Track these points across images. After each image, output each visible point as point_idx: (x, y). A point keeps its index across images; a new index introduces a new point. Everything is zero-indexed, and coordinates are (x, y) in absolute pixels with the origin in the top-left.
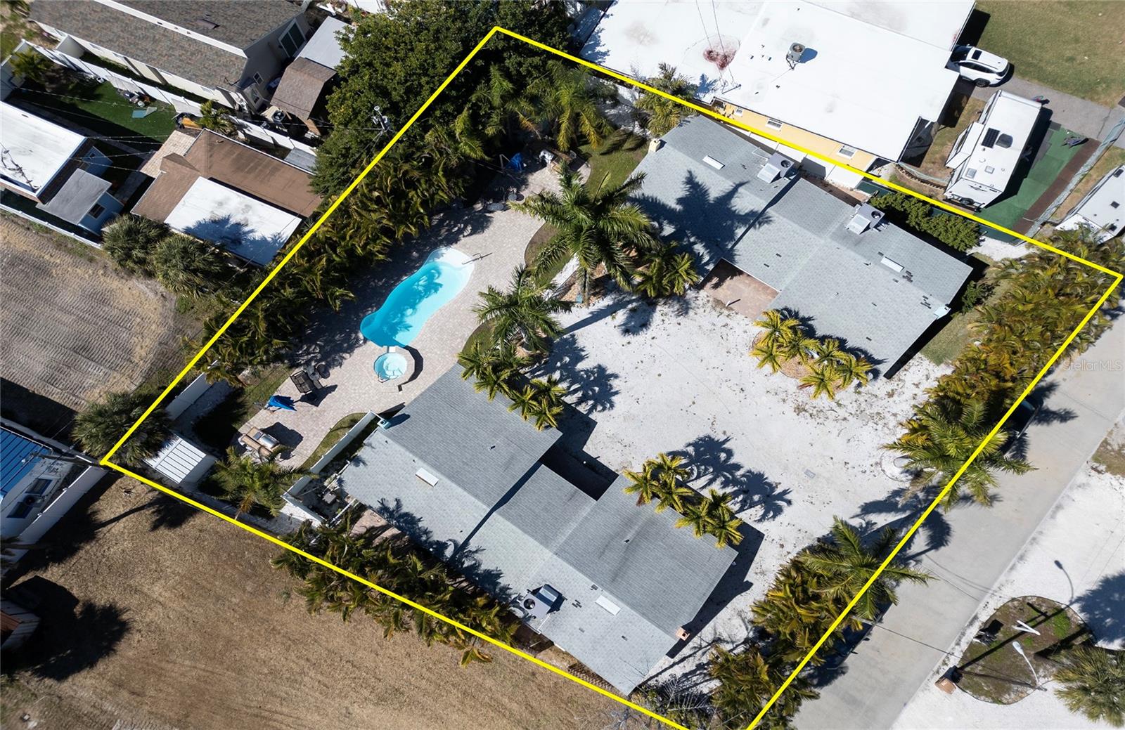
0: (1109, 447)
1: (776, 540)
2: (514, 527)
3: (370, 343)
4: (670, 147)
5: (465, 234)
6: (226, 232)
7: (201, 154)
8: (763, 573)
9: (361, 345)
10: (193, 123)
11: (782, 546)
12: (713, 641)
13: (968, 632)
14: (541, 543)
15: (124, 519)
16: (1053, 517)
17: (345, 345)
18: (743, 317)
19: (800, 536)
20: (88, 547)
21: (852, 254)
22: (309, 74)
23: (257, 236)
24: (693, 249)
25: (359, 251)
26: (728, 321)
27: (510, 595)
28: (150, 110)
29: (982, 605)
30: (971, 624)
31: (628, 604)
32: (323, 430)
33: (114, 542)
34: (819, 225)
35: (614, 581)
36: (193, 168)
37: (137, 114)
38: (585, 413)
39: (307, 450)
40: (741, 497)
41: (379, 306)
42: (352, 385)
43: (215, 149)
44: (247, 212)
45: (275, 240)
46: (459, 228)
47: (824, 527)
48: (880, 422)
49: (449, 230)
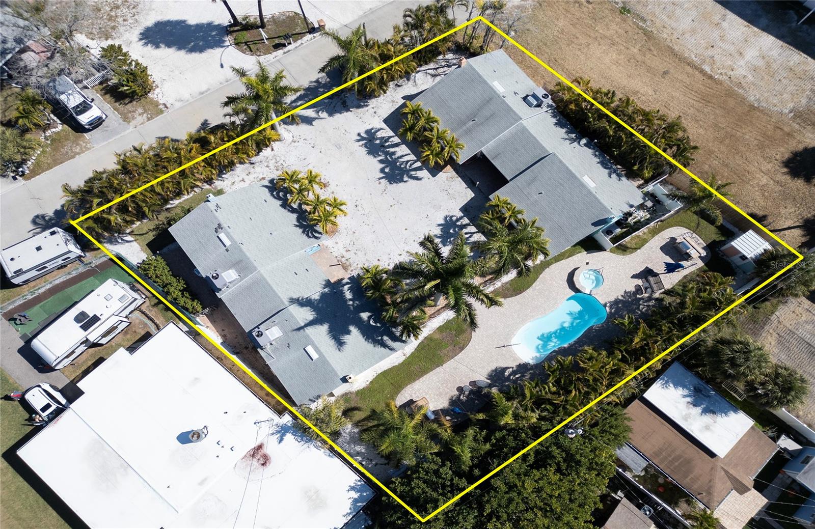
0: (149, 116)
3: (603, 302)
4: (339, 374)
5: (511, 370)
6: (705, 401)
8: (393, 102)
9: (609, 302)
11: (375, 113)
12: (437, 76)
15: (785, 227)
17: (620, 305)
18: (334, 253)
19: (361, 115)
20: (809, 215)
21: (248, 255)
23: (681, 391)
24: (353, 296)
26: (345, 254)
29: (277, 58)
30: (289, 51)
31: (487, 84)
32: (646, 250)
33: (791, 214)
38: (465, 218)
39: (658, 240)
40: (387, 144)
41: (591, 329)
42: (620, 275)
43: (706, 488)
44: (686, 414)
45: (667, 382)
46: (515, 376)
47: (345, 116)
48: (279, 165)
49: (522, 376)
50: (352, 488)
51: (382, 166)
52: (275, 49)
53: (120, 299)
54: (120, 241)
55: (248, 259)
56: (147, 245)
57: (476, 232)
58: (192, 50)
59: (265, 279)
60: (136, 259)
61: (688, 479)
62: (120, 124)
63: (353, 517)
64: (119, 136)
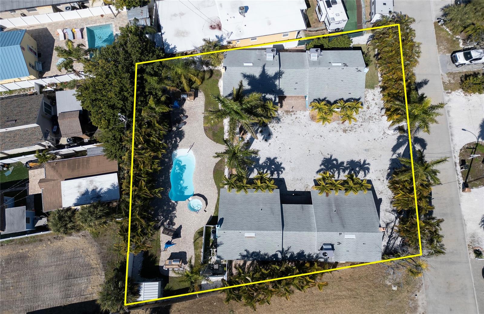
0: (446, 83)
1: (376, 179)
2: (294, 232)
3: (179, 202)
4: (229, 67)
5: (179, 141)
6: (91, 196)
7: (52, 174)
8: (381, 193)
9: (176, 205)
10: (34, 164)
11: (379, 180)
12: (386, 226)
13: (457, 169)
14: (309, 231)
16: (449, 116)
17: (171, 209)
18: (299, 111)
19: (382, 172)
21: (321, 68)
22: (69, 118)
23: (105, 189)
24: (266, 98)
25: (151, 171)
26: (296, 116)
27: (313, 256)
28: (11, 169)
29: (454, 158)
30: (456, 166)
31: (356, 232)
32: (191, 245)
34: (301, 64)
35: (344, 227)
36: (54, 180)
37: (7, 174)
38: (277, 177)
39: (191, 255)
40: (353, 172)
41: (170, 187)
42: (187, 221)
43: (56, 168)
44: (93, 183)
45: (114, 187)
46: (174, 141)
47: (387, 165)
48: (373, 119)
49: (171, 144)
51: (339, 162)
52: (462, 160)
53: (334, 19)
54: (371, 39)
55: (318, 67)
61: (66, 164)
62: (448, 70)
64: (440, 66)
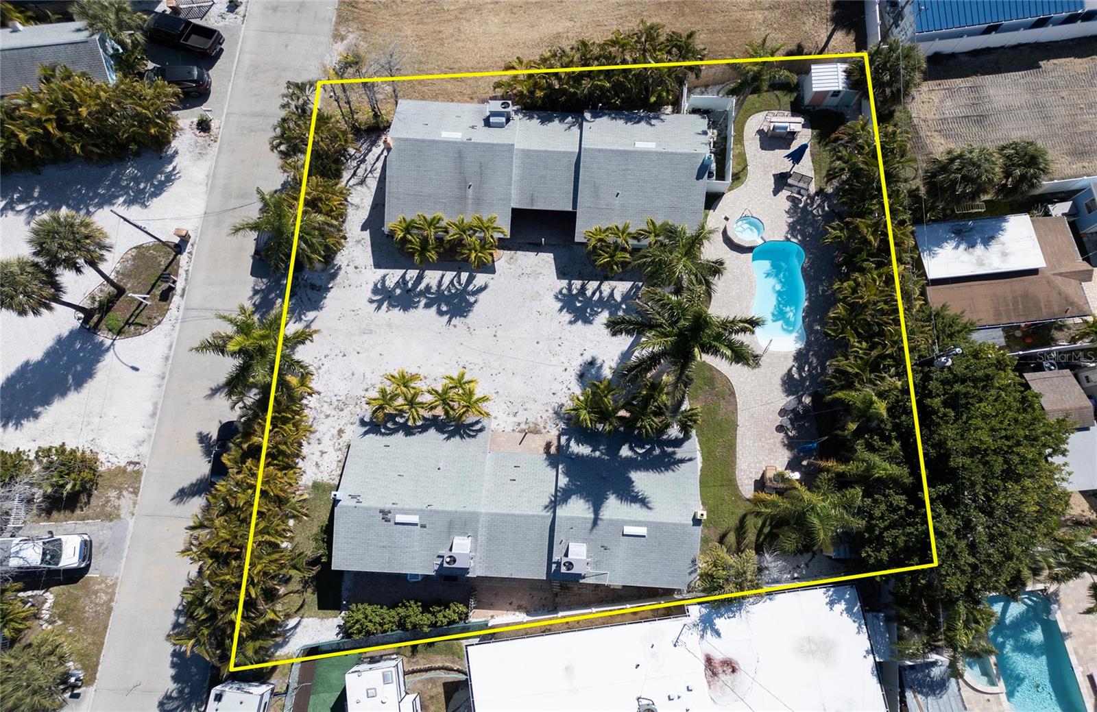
0: (131, 490)
1: (363, 271)
2: (555, 149)
3: (782, 239)
4: (686, 522)
5: (794, 369)
8: (358, 242)
9: (787, 233)
11: (356, 268)
13: (183, 283)
14: (528, 150)
16: (155, 404)
18: (506, 430)
19: (347, 282)
21: (448, 508)
26: (516, 419)
29: (182, 308)
30: (184, 290)
31: (439, 141)
32: (753, 161)
33: (816, 25)
38: (573, 281)
39: (750, 144)
40: (410, 285)
41: (804, 270)
42: (764, 202)
43: (1064, 302)
45: (930, 250)
46: (804, 371)
47: (333, 298)
48: (336, 403)
49: (810, 364)
50: (832, 603)
51: (434, 308)
52: (166, 301)
53: (384, 681)
54: (286, 635)
55: (456, 512)
56: (319, 609)
57: (601, 284)
58: (79, 384)
59: (495, 514)
60: (329, 633)
61: (1044, 310)
62: (111, 528)
63: (866, 625)
64: (128, 542)
